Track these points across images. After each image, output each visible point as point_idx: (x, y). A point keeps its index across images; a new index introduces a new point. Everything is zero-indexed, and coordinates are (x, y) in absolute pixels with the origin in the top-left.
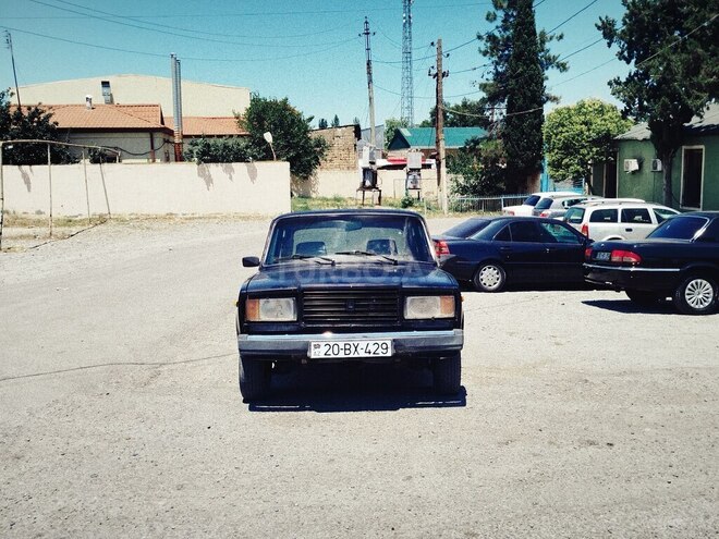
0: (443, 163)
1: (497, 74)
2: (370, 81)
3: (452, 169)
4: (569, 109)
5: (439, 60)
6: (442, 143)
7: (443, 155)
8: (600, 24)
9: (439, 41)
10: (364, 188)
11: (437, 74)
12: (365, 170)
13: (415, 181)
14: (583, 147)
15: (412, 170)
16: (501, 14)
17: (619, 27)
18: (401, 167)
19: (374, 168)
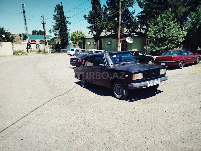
0: (47, 43)
1: (57, 24)
2: (26, 24)
3: (49, 44)
4: (75, 32)
5: (43, 20)
6: (46, 38)
7: (47, 41)
8: (84, 15)
9: (43, 16)
10: (27, 48)
11: (43, 23)
12: (28, 44)
13: (38, 46)
14: (79, 40)
15: (37, 44)
16: (56, 11)
17: (87, 16)
18: (35, 43)
19: (29, 43)
